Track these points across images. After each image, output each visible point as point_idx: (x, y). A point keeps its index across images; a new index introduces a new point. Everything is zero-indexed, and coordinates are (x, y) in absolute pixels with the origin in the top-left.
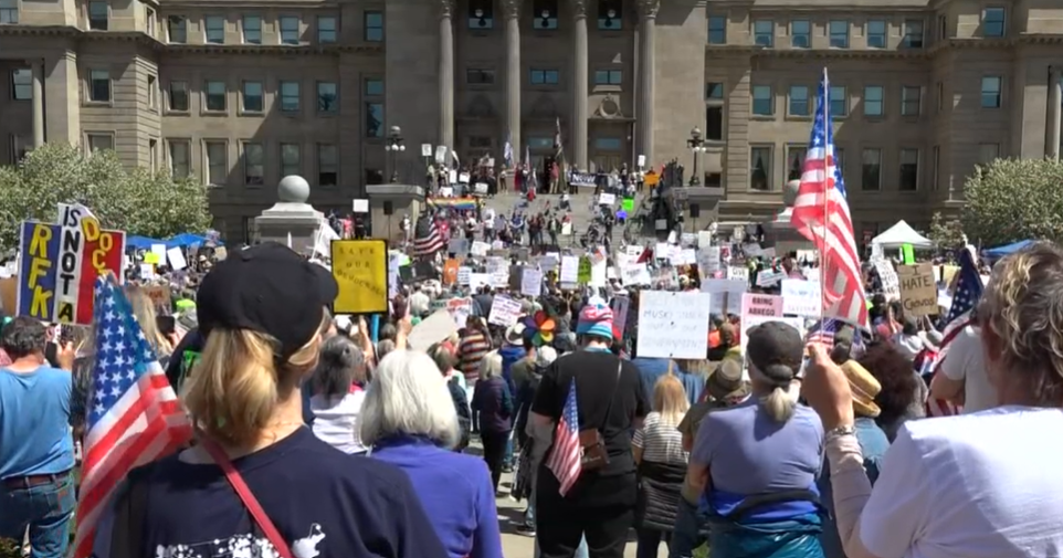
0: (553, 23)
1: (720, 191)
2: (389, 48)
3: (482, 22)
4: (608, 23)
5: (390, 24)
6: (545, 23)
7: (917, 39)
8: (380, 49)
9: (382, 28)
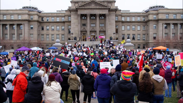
0: (94, 18)
1: (118, 41)
2: (71, 21)
3: (84, 18)
4: (102, 18)
5: (72, 18)
6: (93, 18)
7: (144, 19)
8: (70, 22)
9: (71, 19)
